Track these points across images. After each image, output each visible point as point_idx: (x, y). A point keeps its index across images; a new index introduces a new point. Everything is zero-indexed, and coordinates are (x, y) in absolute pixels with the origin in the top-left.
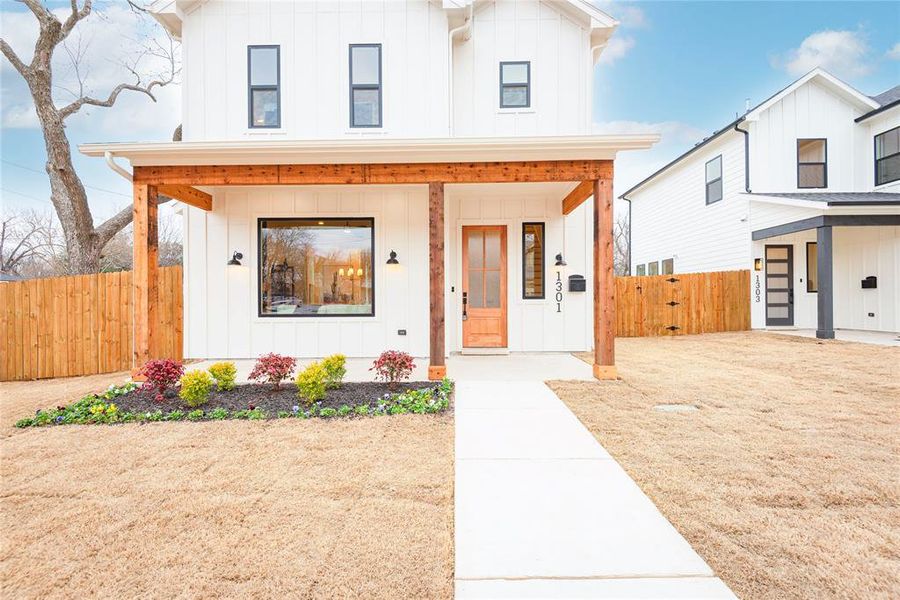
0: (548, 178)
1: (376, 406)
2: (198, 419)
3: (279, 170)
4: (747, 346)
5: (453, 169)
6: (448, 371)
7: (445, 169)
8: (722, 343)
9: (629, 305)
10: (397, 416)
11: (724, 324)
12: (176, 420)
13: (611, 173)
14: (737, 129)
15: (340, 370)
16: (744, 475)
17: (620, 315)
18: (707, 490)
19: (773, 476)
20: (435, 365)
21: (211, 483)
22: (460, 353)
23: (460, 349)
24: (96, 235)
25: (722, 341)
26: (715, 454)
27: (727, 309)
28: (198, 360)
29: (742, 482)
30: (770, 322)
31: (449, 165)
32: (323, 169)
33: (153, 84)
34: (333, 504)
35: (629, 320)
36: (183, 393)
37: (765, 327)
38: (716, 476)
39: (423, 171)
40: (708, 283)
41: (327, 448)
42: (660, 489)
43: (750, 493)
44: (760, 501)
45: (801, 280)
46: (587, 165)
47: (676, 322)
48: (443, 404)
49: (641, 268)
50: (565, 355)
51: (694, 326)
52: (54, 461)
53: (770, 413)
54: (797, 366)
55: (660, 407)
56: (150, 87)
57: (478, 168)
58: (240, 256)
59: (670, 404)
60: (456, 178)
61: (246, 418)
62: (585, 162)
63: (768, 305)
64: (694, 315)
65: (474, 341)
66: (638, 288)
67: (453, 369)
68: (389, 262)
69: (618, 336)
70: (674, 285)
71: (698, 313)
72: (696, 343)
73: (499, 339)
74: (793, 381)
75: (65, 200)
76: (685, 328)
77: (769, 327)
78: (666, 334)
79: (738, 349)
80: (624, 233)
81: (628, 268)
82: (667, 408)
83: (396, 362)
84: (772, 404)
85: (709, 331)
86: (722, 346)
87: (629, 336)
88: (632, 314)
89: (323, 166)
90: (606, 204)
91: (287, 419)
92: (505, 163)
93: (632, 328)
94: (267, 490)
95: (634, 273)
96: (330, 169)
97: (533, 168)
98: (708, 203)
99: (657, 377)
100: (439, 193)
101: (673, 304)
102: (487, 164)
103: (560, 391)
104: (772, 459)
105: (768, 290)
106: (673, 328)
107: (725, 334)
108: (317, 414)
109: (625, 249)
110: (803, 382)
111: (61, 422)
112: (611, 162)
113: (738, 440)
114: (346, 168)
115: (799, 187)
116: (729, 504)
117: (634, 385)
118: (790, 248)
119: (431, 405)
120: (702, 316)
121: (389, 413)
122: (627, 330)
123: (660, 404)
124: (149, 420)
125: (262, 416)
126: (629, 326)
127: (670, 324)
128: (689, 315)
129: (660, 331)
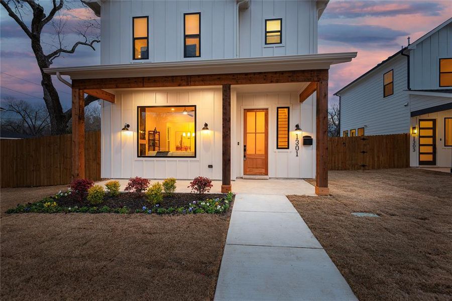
0: (290, 80)
1: (188, 208)
2: (94, 212)
3: (143, 80)
4: (408, 177)
5: (235, 77)
6: (233, 188)
7: (231, 77)
8: (393, 175)
9: (339, 153)
10: (198, 215)
11: (394, 164)
12: (83, 212)
13: (327, 77)
14: (402, 54)
15: (173, 187)
16: (411, 266)
17: (333, 159)
18: (385, 276)
19: (432, 267)
20: (225, 185)
21: (84, 253)
22: (242, 178)
23: (242, 175)
24: (64, 116)
25: (393, 173)
26: (391, 248)
27: (396, 155)
28: (108, 179)
29: (410, 271)
30: (421, 163)
31: (233, 75)
32: (165, 79)
33: (93, 42)
34: (146, 271)
35: (338, 161)
36: (89, 198)
37: (418, 166)
38: (391, 265)
39: (219, 78)
40: (385, 141)
41: (154, 233)
42: (353, 274)
43: (416, 281)
44: (424, 287)
45: (441, 140)
46: (312, 73)
47: (366, 163)
48: (225, 208)
49: (346, 133)
50: (300, 180)
51: (376, 165)
52: (12, 234)
53: (427, 221)
54: (441, 190)
55: (355, 214)
56: (92, 43)
57: (249, 76)
58: (128, 126)
59: (361, 212)
60: (237, 82)
61: (118, 212)
62: (312, 71)
63: (420, 153)
64: (376, 159)
65: (250, 171)
66: (344, 143)
67: (236, 187)
68: (204, 129)
69: (332, 169)
70: (364, 142)
71: (378, 157)
72: (377, 175)
73: (263, 171)
74: (439, 199)
75: (49, 98)
76: (371, 166)
77: (421, 166)
78: (360, 169)
79: (402, 178)
80: (337, 114)
81: (339, 133)
82: (360, 215)
83: (202, 183)
84: (426, 215)
85: (385, 167)
86: (393, 177)
87: (338, 170)
88: (340, 157)
89: (166, 77)
90: (323, 94)
91: (139, 214)
92: (265, 73)
93: (340, 165)
94: (112, 259)
95: (342, 135)
96: (170, 78)
97: (281, 75)
98: (384, 97)
99: (353, 195)
100: (228, 90)
101: (364, 152)
102: (254, 74)
103: (295, 202)
104: (430, 254)
105: (420, 145)
106: (364, 166)
107: (394, 170)
108: (156, 212)
109: (337, 123)
110: (446, 200)
111: (27, 211)
112: (327, 70)
113: (405, 239)
114: (178, 78)
115: (440, 86)
116: (401, 288)
117: (339, 199)
118: (434, 121)
119: (218, 208)
120: (381, 159)
121: (195, 212)
122: (337, 166)
123: (354, 212)
124: (70, 211)
125: (127, 211)
126: (338, 164)
127: (362, 163)
128: (373, 158)
129: (356, 167)
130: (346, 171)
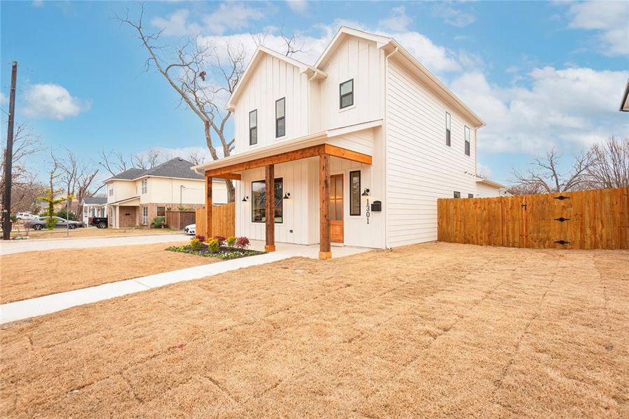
9: (514, 220)
17: (504, 228)
35: (513, 233)
40: (607, 199)
46: (315, 148)
47: (566, 237)
51: (588, 242)
58: (247, 197)
66: (524, 205)
70: (562, 203)
71: (594, 229)
73: (341, 238)
76: (577, 243)
78: (554, 247)
85: (608, 247)
87: (513, 246)
88: (517, 227)
93: (517, 239)
100: (268, 170)
101: (562, 220)
106: (562, 242)
120: (599, 233)
122: (511, 240)
126: (513, 238)
127: (558, 238)
128: (582, 231)
129: (547, 244)
130: (528, 250)
